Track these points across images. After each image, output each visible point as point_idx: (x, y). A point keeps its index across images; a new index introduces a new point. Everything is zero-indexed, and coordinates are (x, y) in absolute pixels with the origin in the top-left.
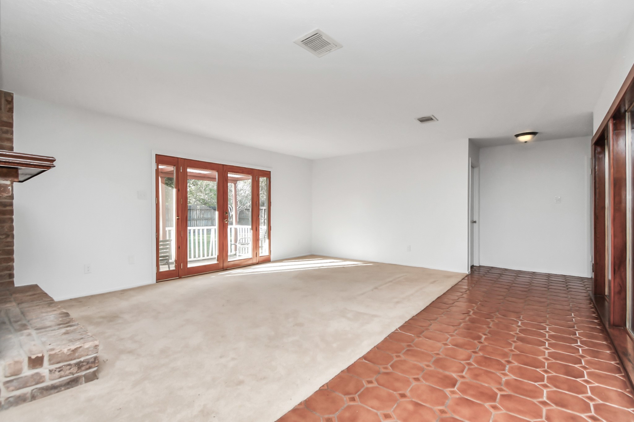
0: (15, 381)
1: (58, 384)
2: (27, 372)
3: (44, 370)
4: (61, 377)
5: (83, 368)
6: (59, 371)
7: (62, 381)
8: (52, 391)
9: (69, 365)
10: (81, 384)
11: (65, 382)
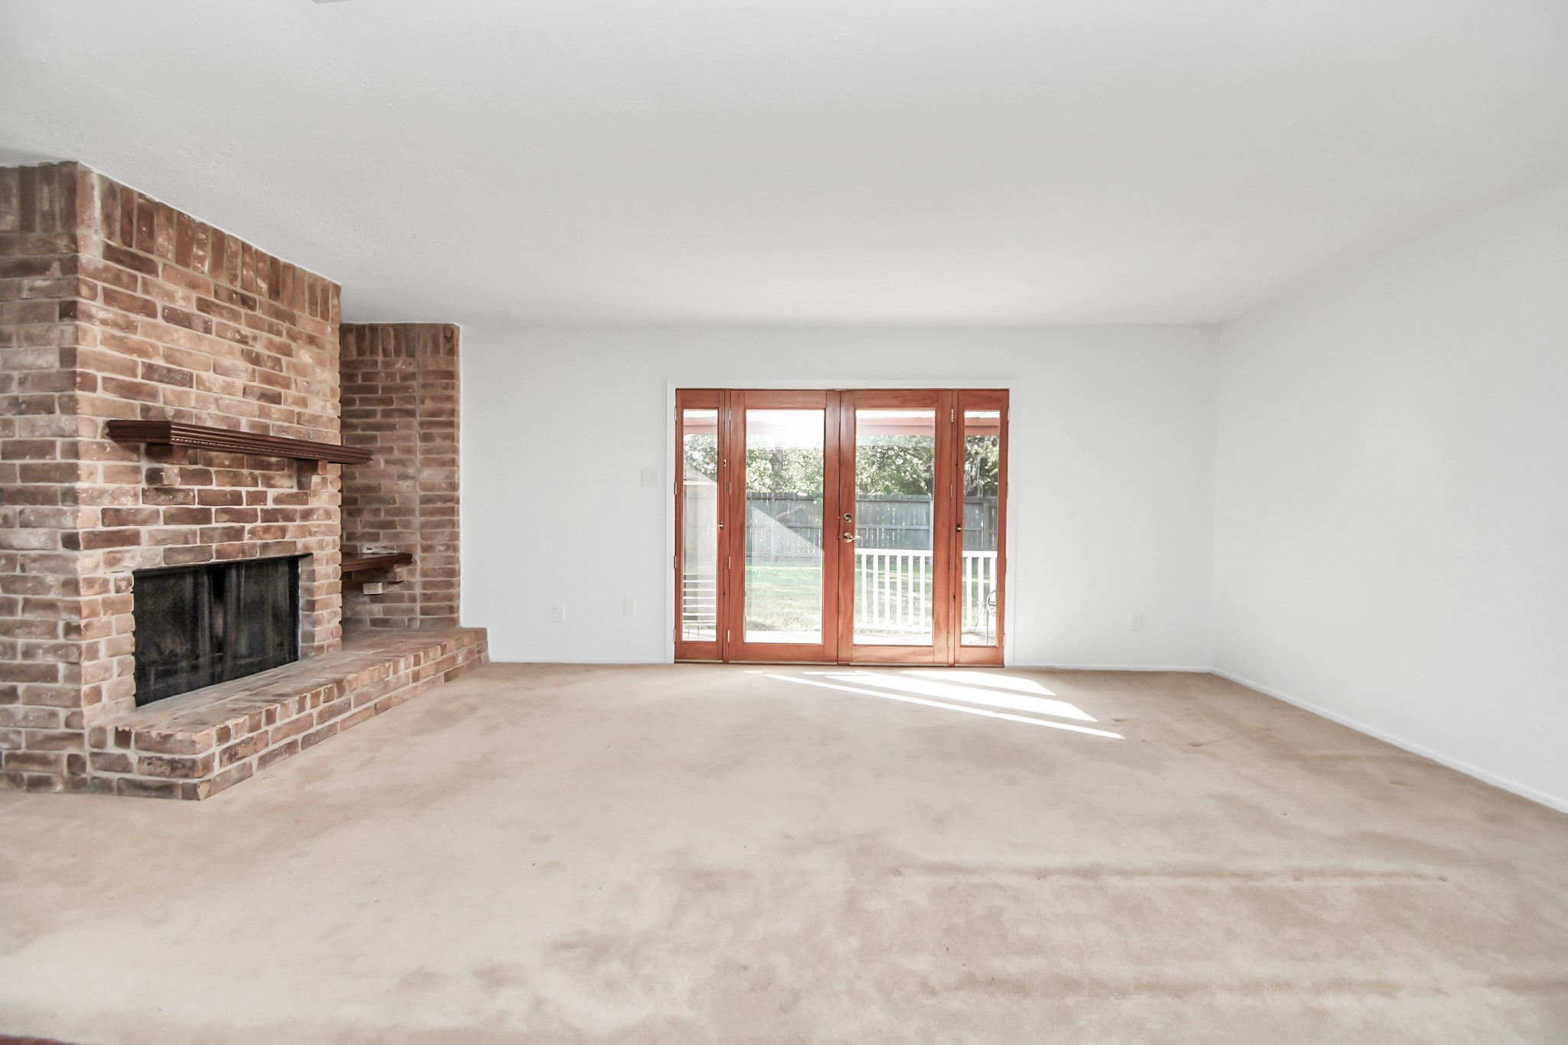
0: (102, 757)
1: (148, 784)
2: (112, 748)
3: (133, 754)
4: (151, 774)
5: (178, 773)
6: (149, 764)
7: (154, 781)
8: (141, 792)
9: (160, 759)
10: (176, 798)
11: (157, 785)
